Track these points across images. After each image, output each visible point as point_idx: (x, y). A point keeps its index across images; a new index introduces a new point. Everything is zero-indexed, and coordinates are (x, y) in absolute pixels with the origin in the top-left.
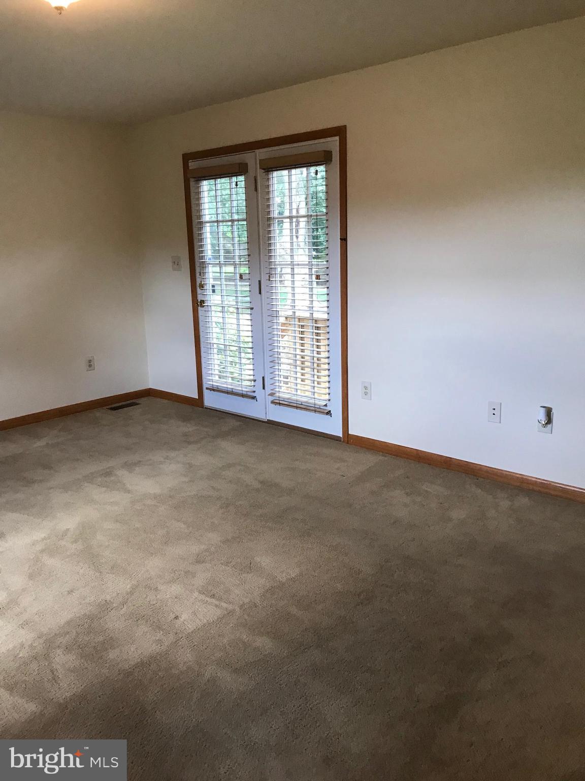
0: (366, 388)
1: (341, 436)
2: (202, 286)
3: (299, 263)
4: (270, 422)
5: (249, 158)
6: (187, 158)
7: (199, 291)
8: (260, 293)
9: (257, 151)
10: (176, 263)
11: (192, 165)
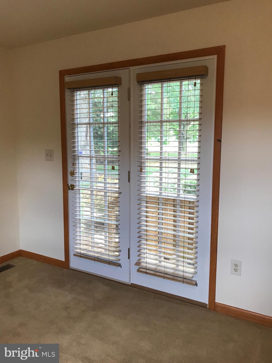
0: (236, 265)
1: (207, 303)
2: (73, 174)
3: (170, 158)
4: (133, 286)
5: (122, 73)
6: (63, 74)
7: (70, 177)
8: (129, 181)
9: (132, 68)
10: (49, 155)
11: (67, 79)
